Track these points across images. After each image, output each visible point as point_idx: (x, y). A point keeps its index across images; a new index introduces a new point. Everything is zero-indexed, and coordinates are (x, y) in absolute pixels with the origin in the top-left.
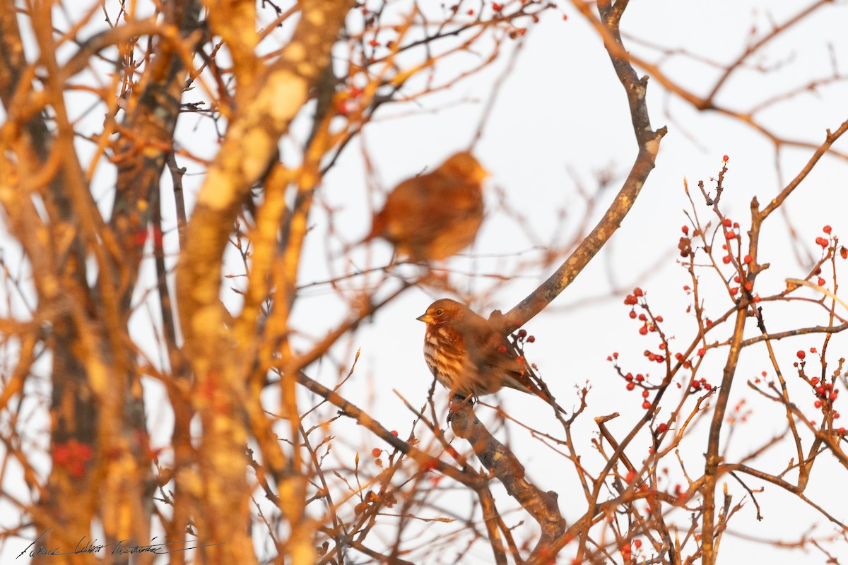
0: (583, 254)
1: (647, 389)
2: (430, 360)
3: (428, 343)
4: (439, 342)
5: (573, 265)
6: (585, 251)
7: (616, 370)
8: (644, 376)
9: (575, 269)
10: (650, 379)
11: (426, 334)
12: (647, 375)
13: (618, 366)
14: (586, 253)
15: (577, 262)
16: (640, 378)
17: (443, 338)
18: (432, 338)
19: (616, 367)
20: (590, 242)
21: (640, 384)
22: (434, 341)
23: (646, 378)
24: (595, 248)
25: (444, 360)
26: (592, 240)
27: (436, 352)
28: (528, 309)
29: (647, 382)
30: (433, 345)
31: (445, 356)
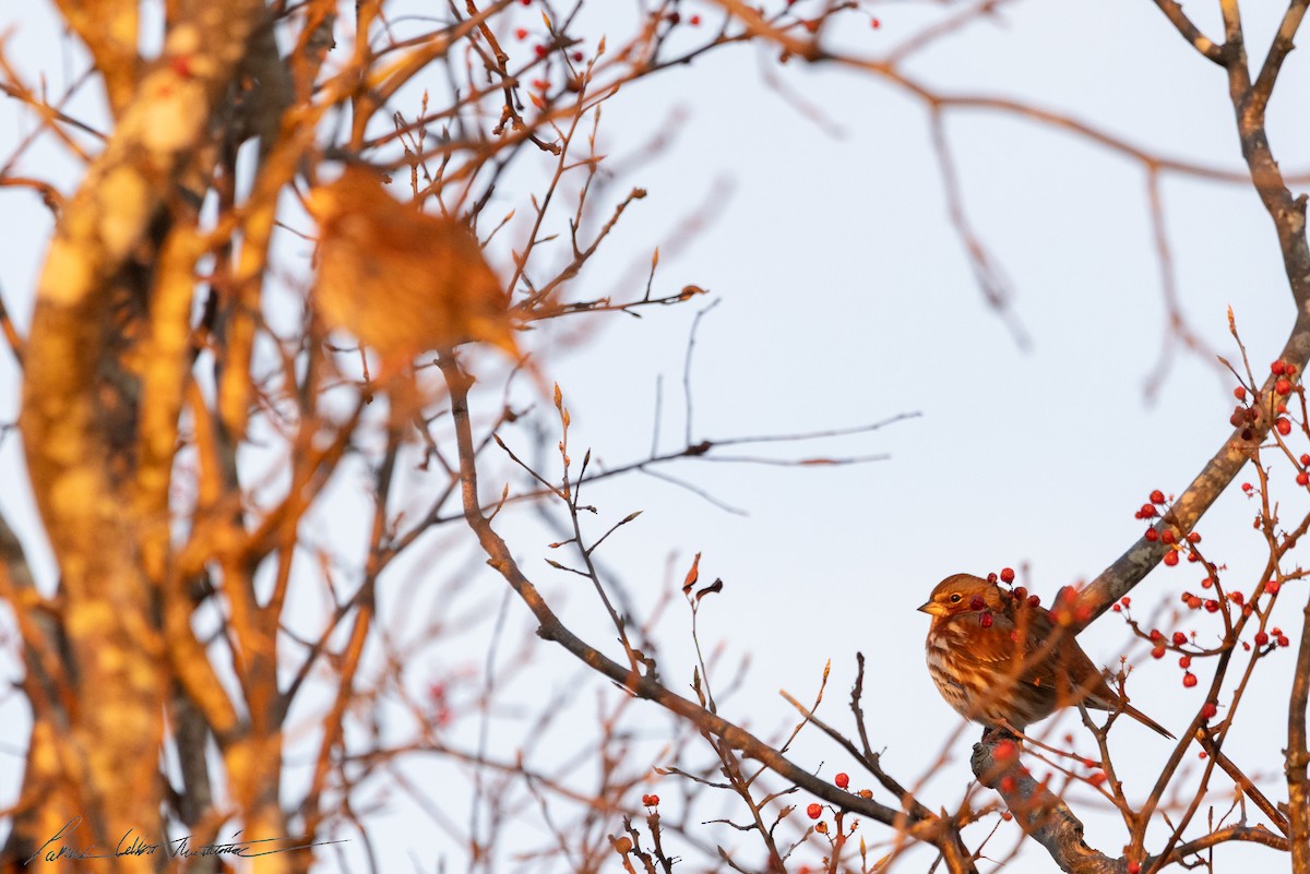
0: (1205, 486)
1: (1189, 655)
2: (937, 675)
3: (933, 649)
4: (950, 644)
5: (1189, 505)
6: (1208, 480)
7: (1130, 627)
8: (1188, 635)
9: (1192, 510)
10: (1197, 640)
11: (929, 635)
12: (1193, 634)
13: (1133, 619)
14: (1209, 484)
15: (1195, 499)
16: (1180, 640)
17: (956, 636)
18: (939, 640)
19: (1129, 621)
20: (1216, 465)
21: (1176, 648)
22: (942, 643)
23: (1190, 639)
24: (1224, 474)
25: (955, 673)
26: (1218, 463)
27: (944, 661)
28: (1117, 581)
29: (1194, 645)
30: (940, 651)
31: (958, 668)
